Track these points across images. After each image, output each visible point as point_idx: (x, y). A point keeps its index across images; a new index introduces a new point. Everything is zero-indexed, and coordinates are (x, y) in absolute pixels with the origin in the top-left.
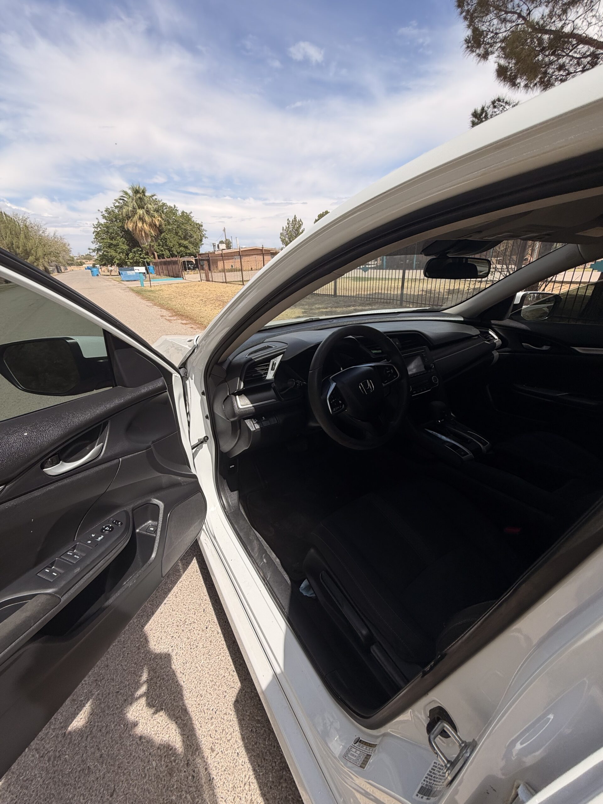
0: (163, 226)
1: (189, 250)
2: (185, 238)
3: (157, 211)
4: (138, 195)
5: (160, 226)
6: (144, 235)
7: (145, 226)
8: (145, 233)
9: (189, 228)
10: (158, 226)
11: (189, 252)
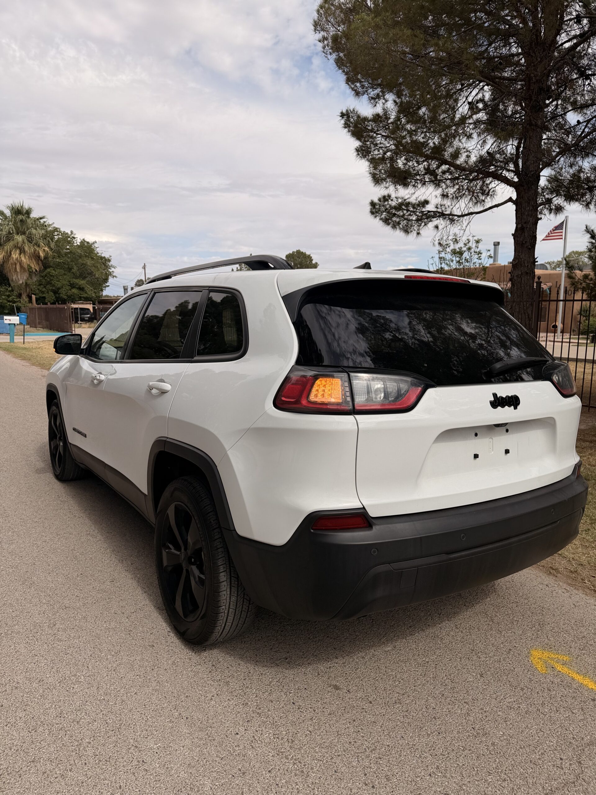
0: (50, 259)
1: (86, 293)
2: (82, 276)
3: (44, 237)
4: (20, 217)
5: (46, 258)
6: (18, 270)
7: (23, 259)
8: (21, 267)
9: (89, 262)
10: (43, 258)
11: (85, 295)
